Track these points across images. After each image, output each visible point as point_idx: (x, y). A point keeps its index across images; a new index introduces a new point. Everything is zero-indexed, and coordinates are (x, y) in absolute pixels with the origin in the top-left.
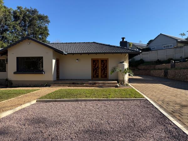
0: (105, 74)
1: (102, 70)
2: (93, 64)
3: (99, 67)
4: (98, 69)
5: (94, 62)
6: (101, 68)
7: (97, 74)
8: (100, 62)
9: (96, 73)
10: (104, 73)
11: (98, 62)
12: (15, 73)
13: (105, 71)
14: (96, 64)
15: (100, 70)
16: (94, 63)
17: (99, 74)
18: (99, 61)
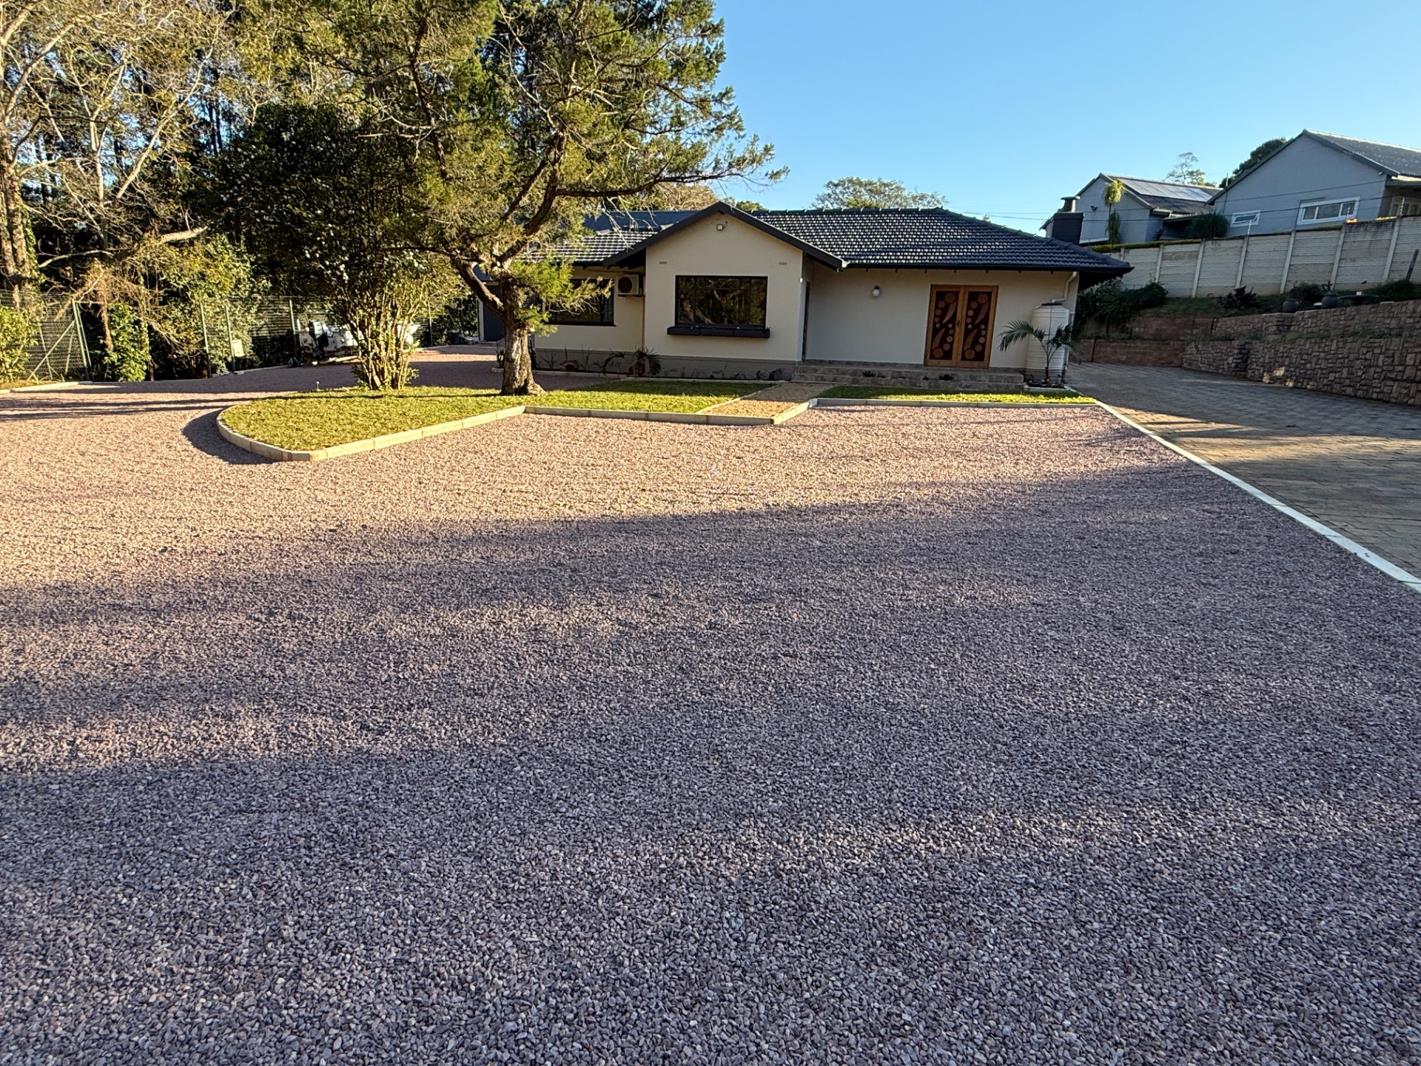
0: (979, 348)
1: (967, 332)
2: (937, 308)
3: (959, 317)
4: (954, 328)
5: (942, 299)
6: (967, 325)
7: (947, 347)
8: (963, 299)
9: (943, 341)
10: (975, 342)
11: (957, 299)
12: (671, 331)
13: (978, 335)
14: (947, 306)
15: (960, 332)
16: (942, 304)
17: (955, 345)
18: (961, 297)
